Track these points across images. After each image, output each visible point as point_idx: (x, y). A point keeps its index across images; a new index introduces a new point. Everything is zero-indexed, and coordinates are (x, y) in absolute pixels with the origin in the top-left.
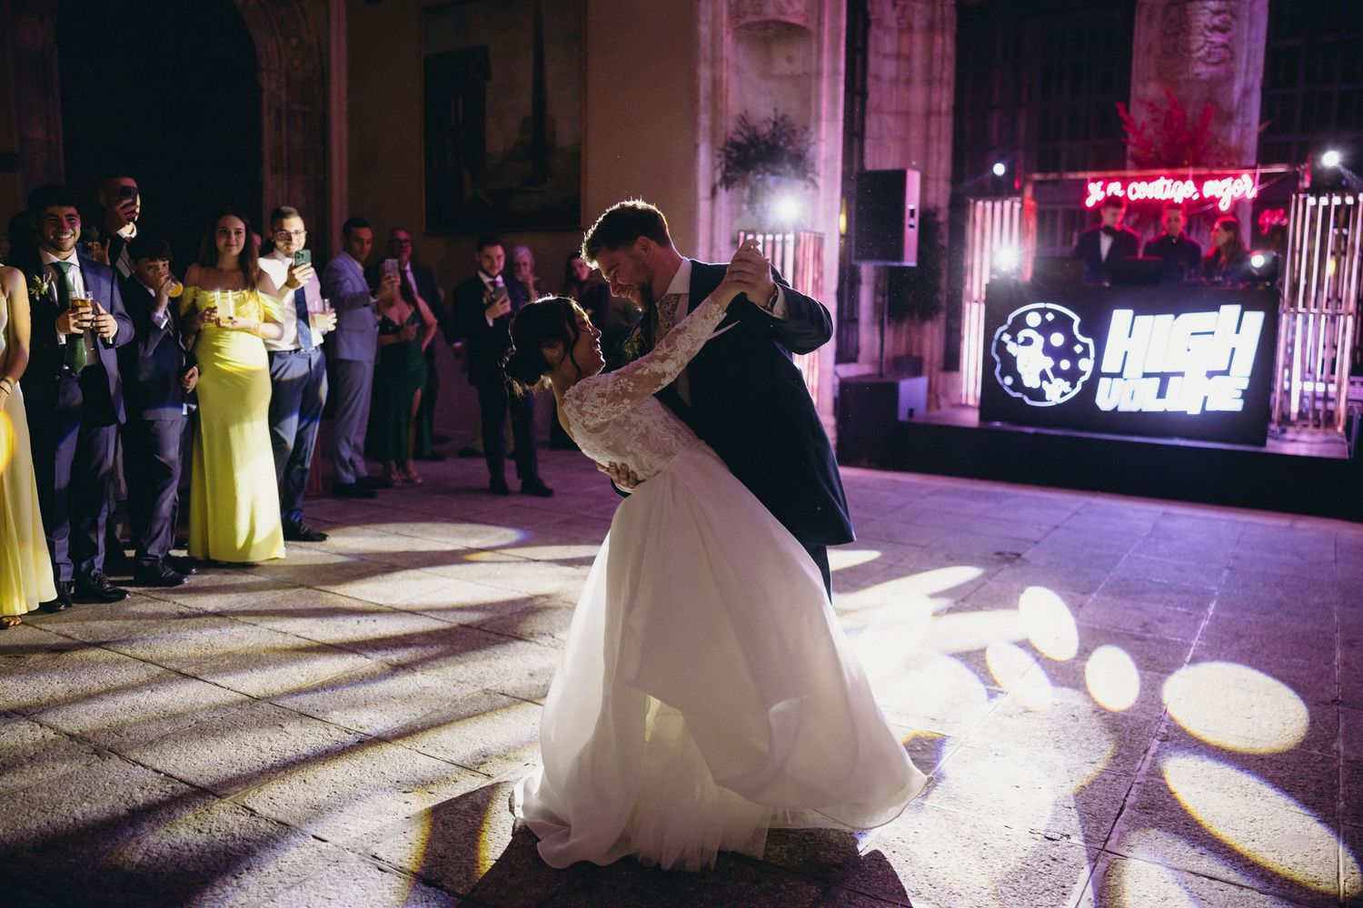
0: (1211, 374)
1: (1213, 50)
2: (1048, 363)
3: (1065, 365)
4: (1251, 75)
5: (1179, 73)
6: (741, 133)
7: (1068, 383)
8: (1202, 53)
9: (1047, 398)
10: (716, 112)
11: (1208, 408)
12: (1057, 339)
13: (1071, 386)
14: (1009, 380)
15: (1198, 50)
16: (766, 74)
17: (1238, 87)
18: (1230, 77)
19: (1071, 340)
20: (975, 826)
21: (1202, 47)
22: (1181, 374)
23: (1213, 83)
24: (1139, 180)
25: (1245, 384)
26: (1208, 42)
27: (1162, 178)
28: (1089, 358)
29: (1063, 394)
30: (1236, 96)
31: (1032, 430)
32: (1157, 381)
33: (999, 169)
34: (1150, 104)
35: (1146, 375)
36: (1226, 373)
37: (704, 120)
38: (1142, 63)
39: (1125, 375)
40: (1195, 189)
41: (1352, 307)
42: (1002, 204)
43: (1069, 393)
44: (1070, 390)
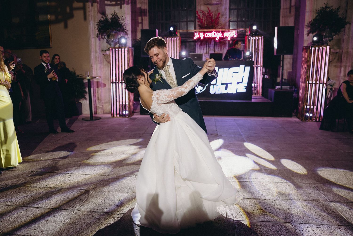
0: (238, 83)
4: (226, 5)
6: (103, 18)
7: (202, 87)
9: (197, 91)
11: (238, 92)
17: (223, 8)
18: (221, 5)
22: (231, 83)
23: (217, 6)
25: (246, 85)
29: (201, 90)
32: (225, 85)
33: (172, 29)
34: (203, 12)
35: (222, 84)
36: (242, 82)
38: (199, 0)
39: (217, 84)
40: (222, 35)
41: (262, 64)
42: (174, 39)
43: (203, 90)
44: (203, 89)
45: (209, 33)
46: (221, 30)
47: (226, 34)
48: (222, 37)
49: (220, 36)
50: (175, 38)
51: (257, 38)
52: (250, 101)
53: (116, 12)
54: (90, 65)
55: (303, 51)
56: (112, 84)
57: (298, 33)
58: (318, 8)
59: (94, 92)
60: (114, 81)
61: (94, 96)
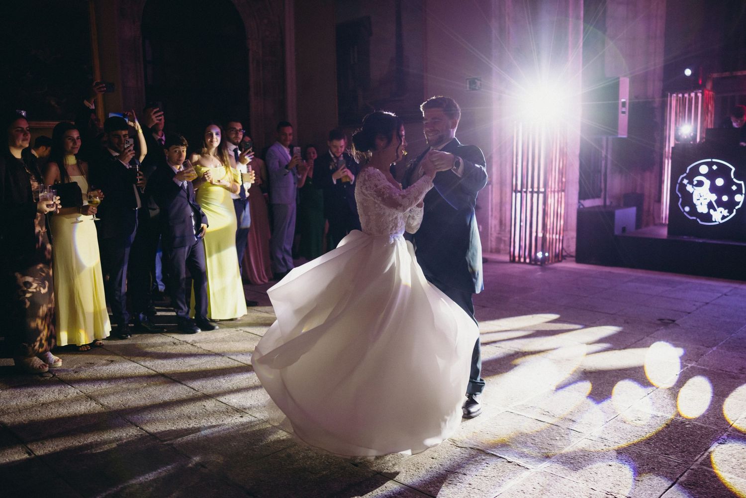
2: (713, 197)
3: (725, 198)
7: (727, 211)
9: (714, 220)
12: (720, 182)
13: (728, 212)
14: (687, 209)
19: (729, 182)
20: (572, 487)
28: (741, 194)
29: (724, 217)
31: (701, 241)
33: (688, 72)
43: (728, 216)
44: (728, 214)
50: (693, 95)
56: (514, 194)
59: (492, 209)
60: (519, 188)
61: (492, 215)
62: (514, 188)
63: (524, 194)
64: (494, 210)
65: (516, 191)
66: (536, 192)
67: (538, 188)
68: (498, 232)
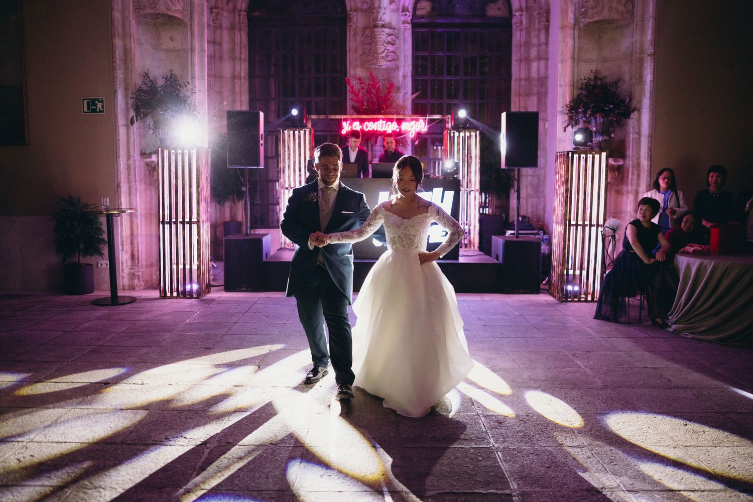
1: (388, 54)
4: (406, 68)
5: (372, 64)
6: (146, 84)
8: (384, 54)
10: (127, 69)
11: (431, 241)
15: (382, 53)
16: (157, 47)
17: (401, 74)
18: (397, 68)
21: (384, 52)
23: (389, 71)
24: (369, 120)
26: (385, 49)
27: (381, 120)
30: (401, 78)
33: (295, 112)
34: (360, 79)
37: (120, 74)
38: (352, 58)
40: (397, 126)
41: (478, 187)
42: (299, 132)
45: (371, 123)
46: (395, 117)
47: (405, 126)
48: (398, 130)
49: (394, 129)
50: (302, 132)
51: (468, 134)
52: (455, 262)
53: (174, 72)
54: (116, 185)
55: (556, 160)
56: (161, 226)
57: (547, 127)
58: (581, 80)
59: (122, 242)
60: (167, 219)
61: (122, 250)
62: (161, 220)
63: (174, 226)
64: (124, 244)
65: (163, 223)
66: (188, 223)
67: (191, 218)
68: (130, 267)
